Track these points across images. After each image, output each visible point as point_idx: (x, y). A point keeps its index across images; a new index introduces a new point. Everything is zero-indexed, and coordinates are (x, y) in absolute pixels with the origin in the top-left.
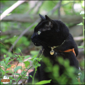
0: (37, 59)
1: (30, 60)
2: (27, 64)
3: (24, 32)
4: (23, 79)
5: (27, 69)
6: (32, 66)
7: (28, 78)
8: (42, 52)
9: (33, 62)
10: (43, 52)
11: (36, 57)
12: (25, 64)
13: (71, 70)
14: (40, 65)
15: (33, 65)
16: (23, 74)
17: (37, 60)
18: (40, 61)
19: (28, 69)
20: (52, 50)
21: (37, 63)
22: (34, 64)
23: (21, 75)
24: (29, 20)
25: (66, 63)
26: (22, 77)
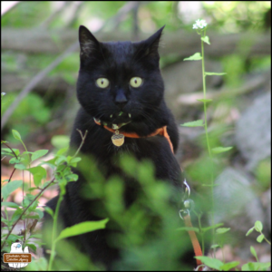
0: (68, 159)
1: (49, 162)
2: (39, 174)
3: (35, 80)
4: (28, 217)
5: (38, 188)
6: (52, 182)
7: (41, 216)
8: (81, 140)
9: (55, 168)
10: (83, 139)
11: (63, 154)
12: (33, 174)
13: (158, 193)
14: (75, 178)
15: (57, 177)
16: (27, 203)
17: (65, 163)
18: (75, 166)
19: (43, 190)
20: (117, 133)
21: (66, 173)
22: (59, 174)
23: (21, 207)
24: (47, 46)
25: (144, 171)
26: (23, 213)
